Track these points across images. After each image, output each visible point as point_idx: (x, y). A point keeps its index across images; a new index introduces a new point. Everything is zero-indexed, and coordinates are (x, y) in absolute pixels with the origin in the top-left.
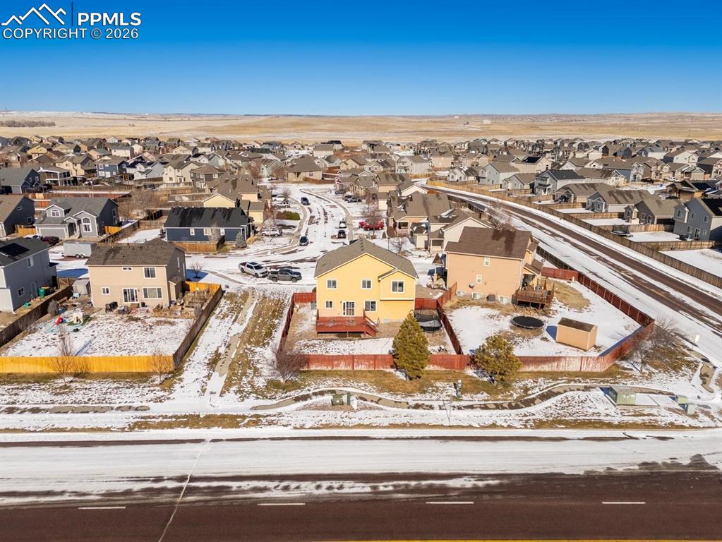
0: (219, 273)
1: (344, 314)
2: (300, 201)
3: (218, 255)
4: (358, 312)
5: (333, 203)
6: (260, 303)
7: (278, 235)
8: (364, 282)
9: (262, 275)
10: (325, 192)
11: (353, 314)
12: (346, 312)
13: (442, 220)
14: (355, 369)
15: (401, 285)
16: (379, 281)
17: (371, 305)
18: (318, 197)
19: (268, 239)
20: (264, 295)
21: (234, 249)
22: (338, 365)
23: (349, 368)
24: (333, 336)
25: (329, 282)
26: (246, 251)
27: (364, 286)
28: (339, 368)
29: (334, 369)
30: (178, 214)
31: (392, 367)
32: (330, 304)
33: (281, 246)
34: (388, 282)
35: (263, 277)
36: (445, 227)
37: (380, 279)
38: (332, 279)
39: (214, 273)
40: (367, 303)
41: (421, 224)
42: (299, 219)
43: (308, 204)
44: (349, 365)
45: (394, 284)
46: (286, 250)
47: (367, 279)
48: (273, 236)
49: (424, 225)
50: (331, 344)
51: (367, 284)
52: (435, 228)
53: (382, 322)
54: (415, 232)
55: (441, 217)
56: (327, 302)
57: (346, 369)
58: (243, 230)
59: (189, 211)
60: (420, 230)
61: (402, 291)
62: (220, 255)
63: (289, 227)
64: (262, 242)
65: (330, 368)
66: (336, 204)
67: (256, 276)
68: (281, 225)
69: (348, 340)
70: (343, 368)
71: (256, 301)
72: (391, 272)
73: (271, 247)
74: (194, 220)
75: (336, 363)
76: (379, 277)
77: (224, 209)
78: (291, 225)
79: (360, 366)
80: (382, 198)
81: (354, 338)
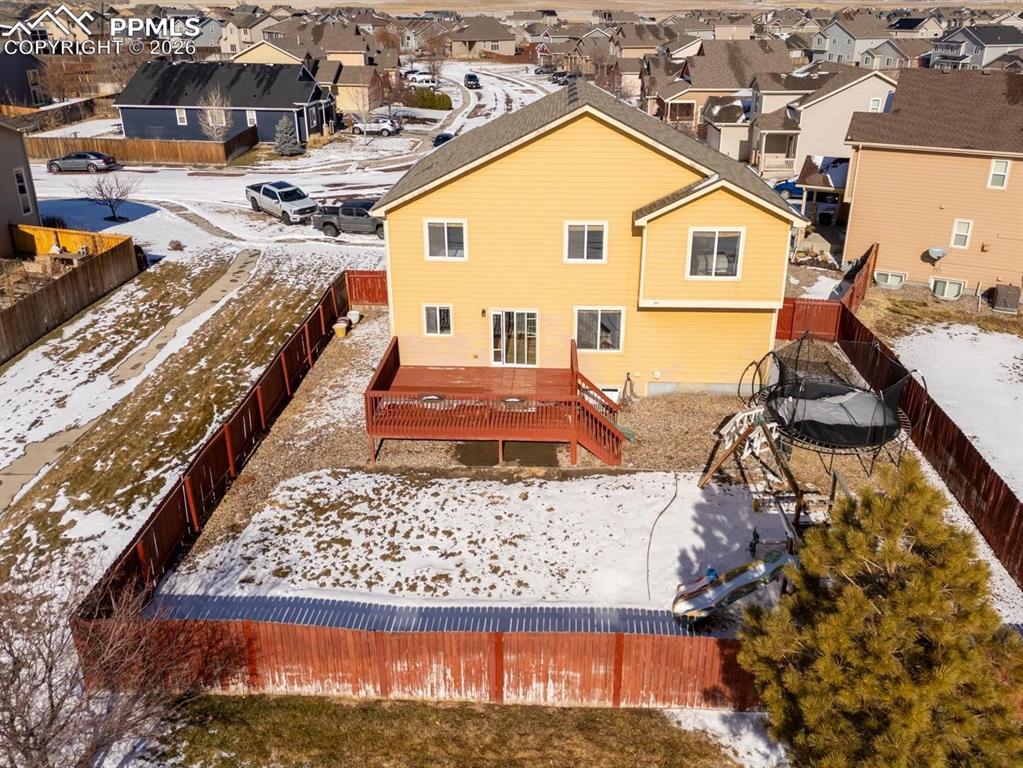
0: (192, 210)
1: (497, 356)
2: (463, 84)
3: (224, 172)
4: (552, 351)
5: (528, 87)
6: (241, 301)
7: (390, 134)
8: (575, 235)
9: (298, 217)
10: (517, 72)
11: (532, 359)
12: (503, 349)
13: (792, 83)
14: (510, 698)
15: (729, 247)
16: (638, 231)
17: (601, 329)
18: (500, 79)
19: (361, 139)
20: (271, 273)
21: (272, 157)
22: (412, 679)
23: (476, 695)
24: (437, 455)
25: (435, 231)
26: (300, 161)
27: (575, 251)
28: (421, 695)
29: (396, 694)
30: (155, 74)
31: (711, 697)
32: (441, 320)
33: (387, 154)
34: (676, 233)
35: (303, 222)
36: (802, 101)
37: (639, 223)
38: (446, 221)
39: (178, 209)
40: (586, 320)
41: (733, 99)
42: (451, 109)
43: (478, 87)
44: (474, 680)
45: (701, 246)
46: (396, 162)
47: (587, 223)
48: (379, 134)
49: (738, 103)
50: (425, 499)
51: (589, 243)
52: (773, 103)
53: (643, 390)
54: (718, 118)
55: (790, 77)
56: (430, 312)
57: (457, 697)
58: (300, 114)
59: (183, 68)
60: (729, 115)
61: (732, 272)
62: (230, 171)
63: (423, 121)
64: (346, 145)
65: (369, 692)
66: (534, 89)
67: (285, 218)
68: (407, 117)
69: (499, 478)
70: (442, 694)
71: (234, 294)
72: (688, 191)
73: (361, 156)
74: (189, 89)
75: (401, 667)
76: (638, 214)
77: (262, 66)
78: (428, 116)
79: (537, 686)
80: (631, 70)
81: (527, 470)
